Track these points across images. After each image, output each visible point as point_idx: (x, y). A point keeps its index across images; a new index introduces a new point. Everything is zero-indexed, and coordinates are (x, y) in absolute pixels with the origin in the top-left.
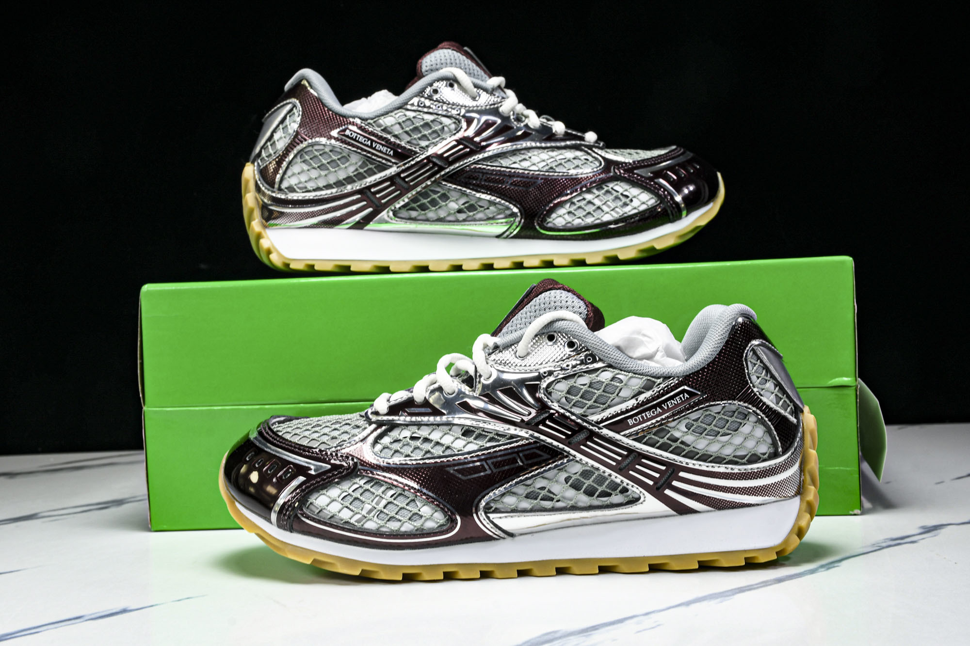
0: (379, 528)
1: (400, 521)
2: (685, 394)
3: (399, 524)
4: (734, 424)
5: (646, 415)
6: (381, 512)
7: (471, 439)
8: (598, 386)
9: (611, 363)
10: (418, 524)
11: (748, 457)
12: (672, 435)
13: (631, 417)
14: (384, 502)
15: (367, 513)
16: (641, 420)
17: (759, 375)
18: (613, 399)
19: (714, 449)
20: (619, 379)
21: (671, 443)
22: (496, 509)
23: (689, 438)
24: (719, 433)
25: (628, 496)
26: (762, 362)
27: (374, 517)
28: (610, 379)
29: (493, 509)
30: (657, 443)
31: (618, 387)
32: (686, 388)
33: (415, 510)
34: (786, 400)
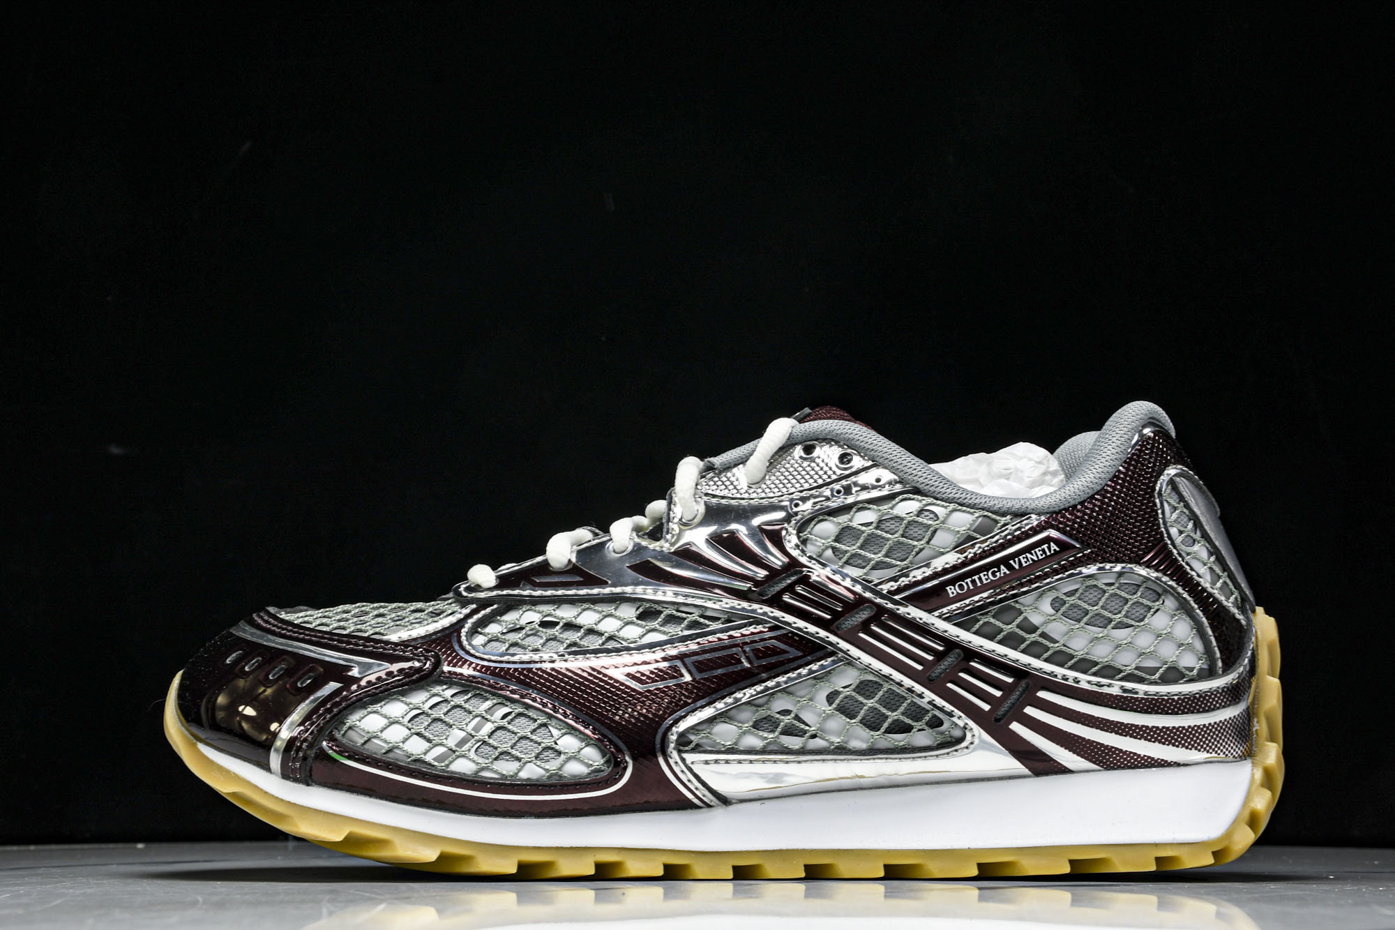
0: (478, 772)
1: (519, 759)
2: (1052, 544)
3: (516, 765)
4: (1138, 609)
5: (980, 579)
6: (484, 742)
7: (655, 624)
8: (893, 527)
9: (918, 485)
10: (553, 765)
11: (1161, 671)
12: (1026, 618)
13: (952, 582)
14: (488, 727)
15: (456, 746)
16: (971, 587)
17: (1182, 529)
18: (921, 550)
19: (1101, 653)
20: (932, 512)
21: (1024, 634)
22: (698, 745)
23: (1057, 629)
24: (1110, 621)
25: (942, 733)
26: (1187, 506)
27: (469, 750)
28: (916, 513)
29: (694, 744)
30: (999, 634)
31: (929, 526)
32: (1053, 533)
33: (548, 742)
34: (1228, 581)
